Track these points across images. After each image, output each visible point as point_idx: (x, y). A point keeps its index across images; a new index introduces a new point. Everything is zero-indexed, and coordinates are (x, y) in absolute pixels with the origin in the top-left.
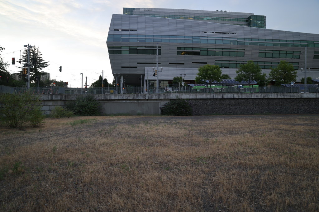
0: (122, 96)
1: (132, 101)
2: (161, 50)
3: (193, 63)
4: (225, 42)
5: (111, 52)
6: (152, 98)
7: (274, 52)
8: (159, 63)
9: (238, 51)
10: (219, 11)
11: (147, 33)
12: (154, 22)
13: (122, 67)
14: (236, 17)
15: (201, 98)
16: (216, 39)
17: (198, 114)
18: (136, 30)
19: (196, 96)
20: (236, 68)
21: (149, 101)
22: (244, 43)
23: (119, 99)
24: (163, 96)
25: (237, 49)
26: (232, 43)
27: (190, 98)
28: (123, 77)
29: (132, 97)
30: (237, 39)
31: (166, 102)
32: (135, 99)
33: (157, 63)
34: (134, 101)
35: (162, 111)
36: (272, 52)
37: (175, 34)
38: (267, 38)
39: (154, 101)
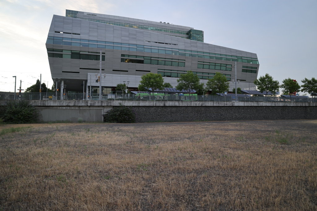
0: (62, 102)
1: (73, 108)
2: (105, 56)
3: (136, 70)
4: (167, 52)
5: (50, 55)
6: (94, 105)
7: (211, 64)
8: (102, 70)
9: (179, 61)
10: (163, 22)
11: (91, 38)
12: (98, 28)
13: (63, 72)
14: (178, 30)
15: (144, 105)
16: (159, 48)
17: (141, 121)
18: (79, 34)
19: (139, 104)
20: (177, 77)
21: (91, 108)
22: (185, 54)
23: (59, 105)
24: (106, 103)
25: (179, 60)
26: (173, 54)
27: (133, 105)
28: (64, 82)
29: (73, 103)
30: (178, 50)
31: (109, 109)
32: (76, 105)
33: (101, 69)
34: (75, 108)
35: (105, 118)
36: (209, 64)
37: (120, 41)
38: (205, 51)
39: (96, 108)
